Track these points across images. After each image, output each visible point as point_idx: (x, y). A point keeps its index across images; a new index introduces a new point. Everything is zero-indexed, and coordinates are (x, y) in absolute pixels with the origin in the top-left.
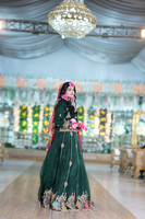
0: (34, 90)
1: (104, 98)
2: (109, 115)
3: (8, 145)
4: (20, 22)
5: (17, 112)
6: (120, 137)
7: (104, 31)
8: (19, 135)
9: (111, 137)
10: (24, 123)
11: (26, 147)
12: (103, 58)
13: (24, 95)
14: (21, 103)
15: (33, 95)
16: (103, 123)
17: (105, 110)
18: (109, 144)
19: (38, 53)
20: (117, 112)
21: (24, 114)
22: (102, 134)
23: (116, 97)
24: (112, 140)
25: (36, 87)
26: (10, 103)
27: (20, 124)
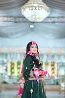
0: (17, 54)
1: (53, 56)
2: (56, 65)
3: (5, 83)
4: (8, 17)
5: (9, 65)
6: (62, 76)
7: (53, 20)
8: (10, 77)
9: (57, 76)
10: (13, 71)
11: (14, 83)
12: (51, 36)
13: (12, 56)
14: (11, 60)
15: (17, 56)
16: (53, 69)
17: (54, 62)
18: (57, 80)
19: (19, 35)
20: (60, 63)
21: (13, 66)
22: (53, 75)
23: (59, 56)
24: (58, 78)
25: (18, 52)
26: (5, 61)
27: (11, 71)
